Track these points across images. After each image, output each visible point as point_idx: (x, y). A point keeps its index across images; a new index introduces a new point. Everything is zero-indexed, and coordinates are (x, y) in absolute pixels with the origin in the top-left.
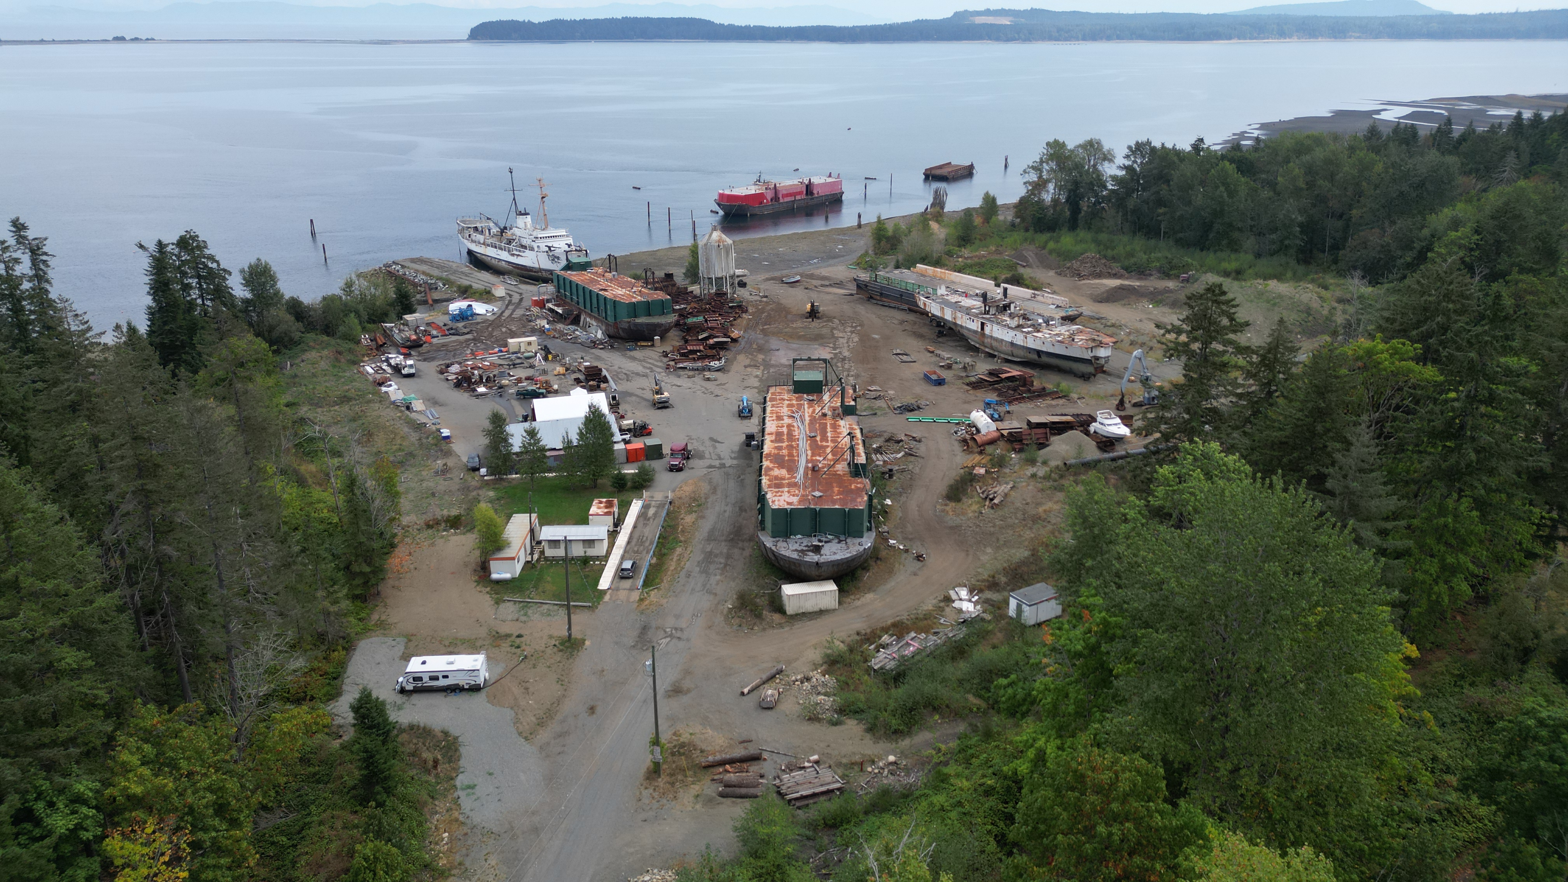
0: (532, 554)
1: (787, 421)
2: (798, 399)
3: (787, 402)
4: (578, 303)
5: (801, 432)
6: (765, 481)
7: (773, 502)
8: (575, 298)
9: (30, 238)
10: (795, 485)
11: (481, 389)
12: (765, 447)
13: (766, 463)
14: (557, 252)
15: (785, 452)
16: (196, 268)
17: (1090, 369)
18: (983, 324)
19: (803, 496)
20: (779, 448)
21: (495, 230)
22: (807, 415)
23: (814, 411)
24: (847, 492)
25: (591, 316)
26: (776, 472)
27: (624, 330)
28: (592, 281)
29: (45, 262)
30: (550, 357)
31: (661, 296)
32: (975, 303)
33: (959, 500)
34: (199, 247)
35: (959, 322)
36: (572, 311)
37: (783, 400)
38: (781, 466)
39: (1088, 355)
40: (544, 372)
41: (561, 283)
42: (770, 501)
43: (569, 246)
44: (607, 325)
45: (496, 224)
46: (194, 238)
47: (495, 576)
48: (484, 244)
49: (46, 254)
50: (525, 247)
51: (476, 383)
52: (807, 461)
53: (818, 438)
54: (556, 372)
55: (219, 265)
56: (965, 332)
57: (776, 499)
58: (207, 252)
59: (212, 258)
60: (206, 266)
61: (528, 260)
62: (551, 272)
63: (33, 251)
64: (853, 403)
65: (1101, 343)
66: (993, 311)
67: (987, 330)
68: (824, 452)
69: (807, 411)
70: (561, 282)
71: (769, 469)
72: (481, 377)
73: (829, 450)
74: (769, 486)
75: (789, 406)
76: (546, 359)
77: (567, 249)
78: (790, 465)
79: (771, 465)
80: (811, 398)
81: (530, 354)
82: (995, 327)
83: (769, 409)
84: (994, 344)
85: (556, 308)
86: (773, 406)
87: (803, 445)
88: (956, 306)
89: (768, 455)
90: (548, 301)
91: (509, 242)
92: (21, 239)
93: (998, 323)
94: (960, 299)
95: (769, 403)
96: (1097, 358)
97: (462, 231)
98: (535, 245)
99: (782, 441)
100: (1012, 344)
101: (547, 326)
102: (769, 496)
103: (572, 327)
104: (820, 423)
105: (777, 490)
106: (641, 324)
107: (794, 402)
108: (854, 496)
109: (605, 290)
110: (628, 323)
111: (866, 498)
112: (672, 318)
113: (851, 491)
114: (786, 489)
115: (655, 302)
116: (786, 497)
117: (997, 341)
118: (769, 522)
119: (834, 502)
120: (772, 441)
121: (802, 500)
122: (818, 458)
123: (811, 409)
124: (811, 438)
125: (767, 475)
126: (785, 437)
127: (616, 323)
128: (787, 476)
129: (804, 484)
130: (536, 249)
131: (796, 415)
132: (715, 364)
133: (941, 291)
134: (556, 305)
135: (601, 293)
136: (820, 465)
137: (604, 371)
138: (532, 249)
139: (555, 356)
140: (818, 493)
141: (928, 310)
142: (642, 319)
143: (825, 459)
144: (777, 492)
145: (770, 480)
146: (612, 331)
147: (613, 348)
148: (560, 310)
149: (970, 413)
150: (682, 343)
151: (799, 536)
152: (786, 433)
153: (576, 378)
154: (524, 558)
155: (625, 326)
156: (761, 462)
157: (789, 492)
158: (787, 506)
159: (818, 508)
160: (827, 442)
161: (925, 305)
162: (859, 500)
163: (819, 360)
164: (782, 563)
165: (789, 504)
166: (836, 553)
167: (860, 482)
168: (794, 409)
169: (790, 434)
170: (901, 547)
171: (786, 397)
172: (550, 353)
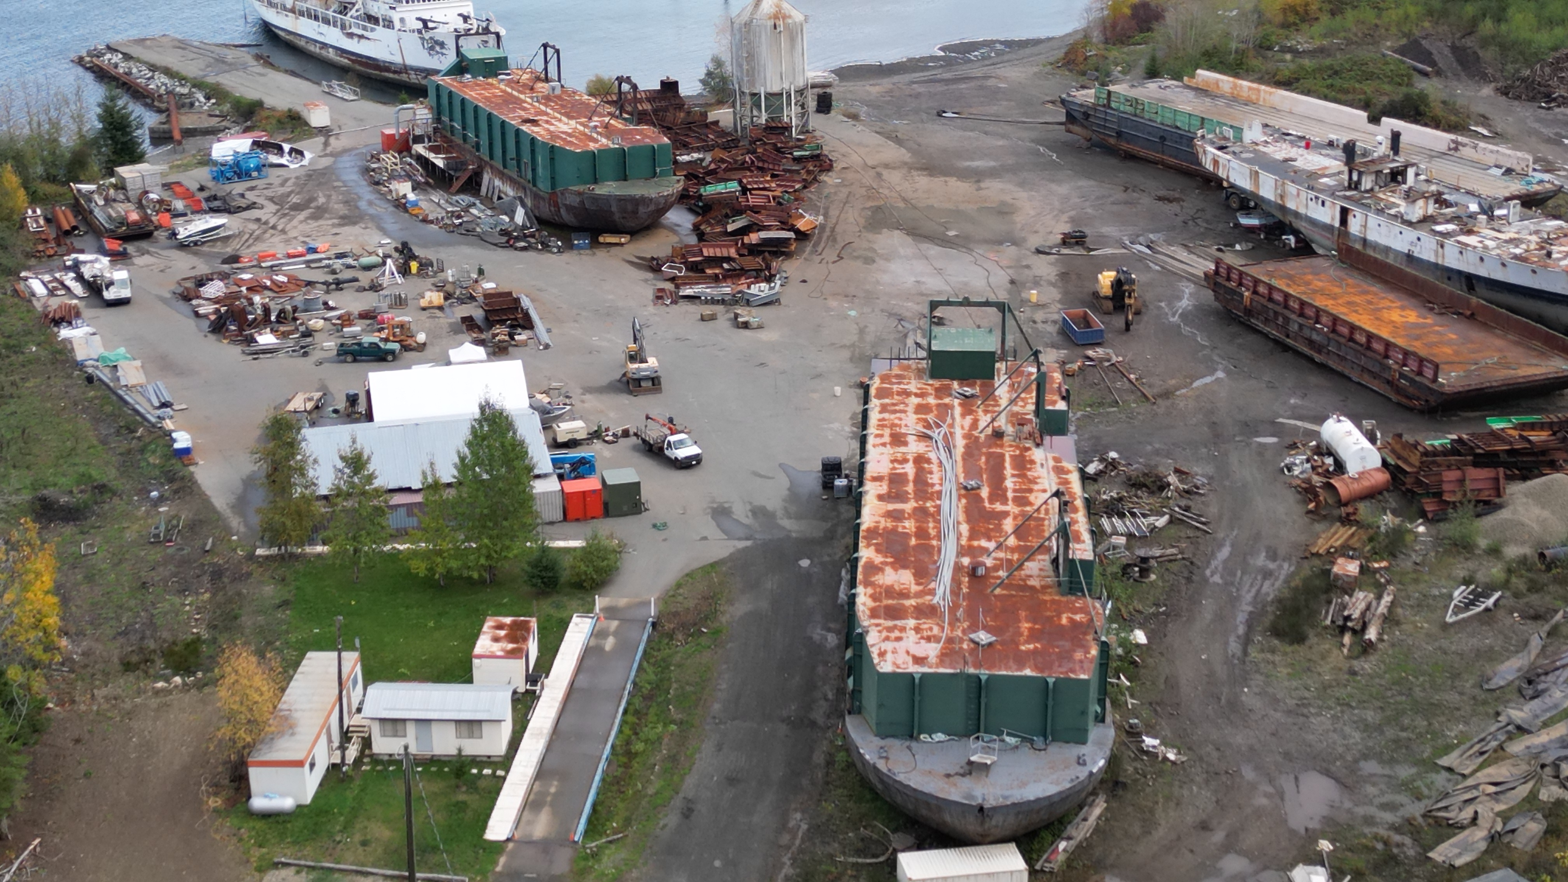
0: (343, 748)
1: (914, 447)
2: (940, 392)
3: (914, 401)
4: (477, 147)
5: (948, 474)
6: (863, 599)
7: (882, 654)
8: (471, 135)
10: (928, 612)
11: (266, 339)
12: (866, 512)
13: (866, 553)
14: (440, 32)
15: (909, 525)
18: (1344, 212)
19: (950, 640)
20: (896, 516)
22: (959, 433)
23: (975, 424)
24: (1048, 631)
25: (502, 176)
26: (890, 577)
27: (570, 208)
28: (508, 100)
30: (414, 266)
31: (649, 134)
32: (1327, 163)
33: (1299, 639)
35: (1291, 205)
36: (465, 164)
37: (907, 394)
38: (900, 563)
40: (399, 302)
41: (444, 104)
42: (874, 652)
43: (466, 18)
44: (537, 197)
47: (258, 803)
48: (293, 10)
50: (377, 21)
51: (254, 324)
52: (962, 551)
53: (985, 493)
54: (423, 303)
57: (888, 646)
61: (380, 46)
62: (425, 75)
64: (1061, 406)
66: (1367, 183)
67: (1355, 226)
68: (999, 528)
69: (960, 424)
70: (445, 101)
71: (873, 569)
72: (267, 310)
73: (1008, 525)
74: (874, 614)
75: (921, 409)
76: (404, 271)
77: (461, 26)
78: (922, 557)
79: (878, 559)
80: (969, 391)
81: (373, 259)
82: (1373, 219)
83: (874, 417)
85: (431, 156)
86: (884, 409)
87: (951, 509)
88: (1286, 169)
89: (873, 532)
90: (418, 139)
91: (344, 8)
93: (1380, 212)
94: (1293, 152)
95: (875, 403)
99: (901, 497)
100: (1410, 257)
101: (411, 196)
102: (872, 638)
103: (465, 199)
104: (989, 456)
105: (890, 623)
106: (607, 198)
107: (931, 400)
108: (1067, 645)
109: (534, 122)
110: (580, 194)
111: (1094, 652)
112: (674, 185)
113: (1061, 632)
114: (911, 623)
115: (636, 151)
116: (911, 643)
117: (1375, 246)
118: (870, 699)
119: (1021, 660)
120: (880, 498)
121: (948, 654)
122: (984, 543)
123: (969, 419)
124: (969, 493)
125: (867, 584)
126: (910, 488)
127: (553, 194)
128: (914, 588)
129: (953, 610)
130: (397, 25)
131: (935, 434)
132: (760, 289)
133: (1253, 133)
134: (432, 149)
135: (525, 128)
136: (989, 562)
137: (526, 302)
138: (389, 24)
139: (424, 265)
140: (983, 637)
141: (1222, 173)
142: (609, 188)
143: (999, 547)
144: (890, 629)
145: (874, 597)
146: (546, 211)
147: (546, 247)
148: (439, 161)
149: (1321, 419)
150: (693, 240)
151: (939, 737)
152: (911, 477)
153: (464, 320)
154: (323, 758)
155: (572, 200)
156: (856, 549)
157: (917, 630)
158: (913, 669)
159: (984, 673)
160: (1005, 501)
161: (1216, 162)
162: (1079, 655)
163: (987, 304)
164: (899, 799)
165: (919, 660)
166: (1023, 785)
167: (1083, 610)
168: (931, 418)
169: (921, 480)
170: (1171, 756)
171: (912, 387)
172: (414, 257)
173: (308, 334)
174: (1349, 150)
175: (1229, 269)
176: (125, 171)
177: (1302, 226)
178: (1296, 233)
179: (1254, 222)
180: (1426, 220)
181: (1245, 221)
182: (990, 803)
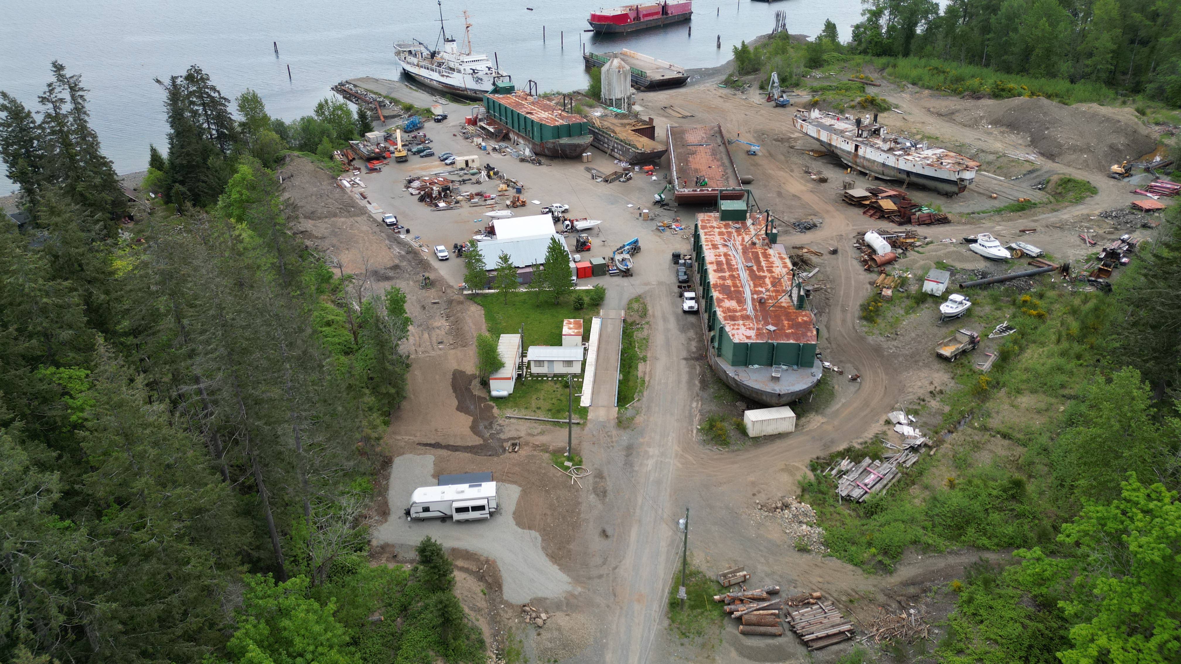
0: (520, 371)
1: (722, 250)
2: (726, 227)
3: (717, 230)
4: (507, 123)
5: (738, 261)
6: (719, 313)
7: (733, 335)
8: (503, 118)
9: (68, 76)
10: (746, 318)
11: (442, 205)
12: (710, 277)
13: (715, 294)
14: (480, 75)
15: (729, 282)
16: (201, 97)
17: (955, 189)
18: (857, 147)
19: (758, 329)
20: (723, 278)
21: (426, 53)
22: (737, 243)
23: (743, 239)
24: (795, 324)
25: (518, 135)
26: (728, 304)
27: (548, 149)
28: (517, 104)
29: (81, 96)
30: (492, 174)
31: (577, 118)
32: (847, 126)
33: (873, 321)
34: (202, 80)
35: (834, 143)
36: (502, 130)
37: (713, 227)
38: (730, 298)
39: (954, 177)
41: (491, 106)
42: (730, 334)
43: (489, 68)
44: (534, 144)
45: (426, 48)
46: (199, 71)
47: (495, 393)
48: (418, 65)
49: (81, 89)
50: (453, 70)
51: (436, 198)
52: (752, 293)
53: (755, 268)
54: (499, 189)
55: (220, 94)
56: (839, 152)
57: (734, 332)
58: (209, 83)
59: (213, 89)
60: (209, 96)
61: (456, 80)
62: (478, 93)
63: (71, 88)
64: (773, 231)
65: (967, 167)
66: (865, 134)
67: (861, 152)
68: (764, 283)
69: (738, 240)
70: (491, 104)
71: (720, 301)
72: (439, 192)
73: (768, 281)
74: (725, 319)
75: (721, 234)
76: (489, 175)
77: (489, 72)
78: (736, 295)
79: (721, 296)
80: (737, 225)
81: (475, 171)
82: (869, 149)
83: (703, 237)
84: (866, 163)
85: (487, 127)
86: (706, 234)
87: (744, 275)
88: (830, 129)
89: (716, 286)
90: (480, 120)
91: (440, 65)
92: (61, 78)
93: (872, 146)
94: (833, 122)
95: (701, 232)
96: (962, 180)
97: (398, 53)
98: (461, 68)
99: (723, 271)
100: (884, 165)
101: (483, 144)
102: (727, 329)
103: (504, 144)
104: (752, 252)
105: (733, 323)
106: (564, 145)
107: (723, 230)
108: (804, 330)
109: (532, 114)
110: (553, 143)
111: (814, 332)
112: (590, 138)
113: (800, 325)
114: (741, 322)
115: (574, 125)
116: (743, 329)
117: (869, 160)
118: (728, 352)
119: (788, 336)
120: (715, 271)
121: (759, 334)
122: (760, 289)
123: (740, 238)
124: (750, 269)
125: (719, 307)
126: (725, 266)
127: (542, 143)
128: (738, 308)
129: (756, 316)
130: (463, 71)
131: (728, 244)
133: (815, 114)
134: (488, 124)
135: (528, 116)
136: (765, 297)
138: (459, 71)
139: (496, 173)
140: (772, 328)
141: (804, 131)
142: (564, 141)
143: (767, 290)
144: (734, 325)
145: (723, 312)
146: (538, 149)
147: (540, 164)
148: (491, 129)
149: (864, 234)
151: (756, 366)
152: (724, 262)
154: (515, 376)
155: (550, 146)
156: (710, 292)
157: (744, 325)
158: (747, 341)
159: (775, 342)
160: (764, 271)
161: (801, 126)
162: (809, 334)
164: (743, 390)
165: (748, 337)
166: (792, 383)
167: (805, 315)
168: (725, 237)
169: (728, 263)
170: (836, 369)
171: (715, 224)
172: (491, 170)
174: (858, 121)
176: (368, 135)
180: (891, 150)
182: (782, 392)
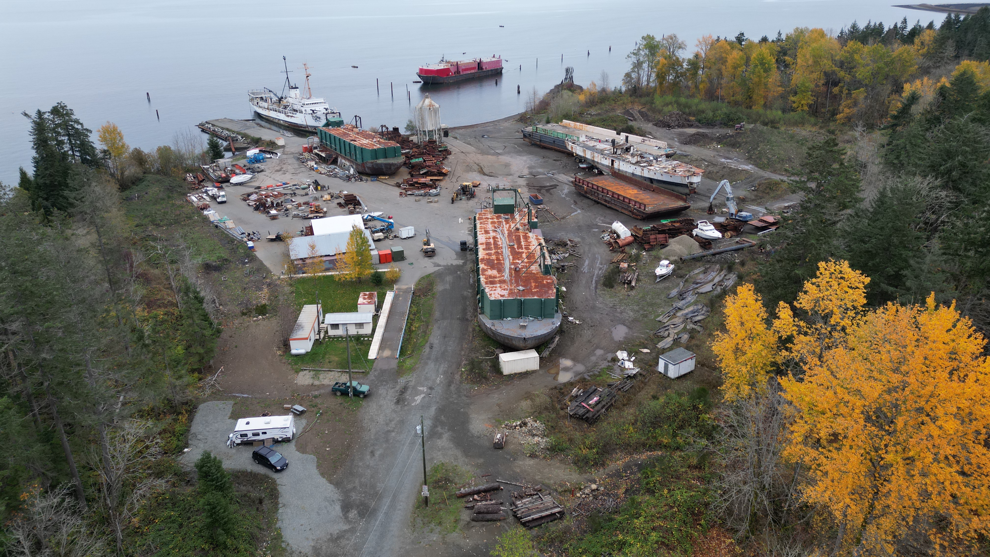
0: (319, 333)
1: (492, 234)
2: (498, 218)
3: (490, 220)
4: (336, 149)
5: (504, 242)
6: (482, 279)
7: (490, 295)
8: (333, 146)
10: (503, 282)
11: (273, 212)
12: (480, 254)
13: (481, 266)
14: (319, 114)
15: (494, 257)
16: (65, 129)
17: (687, 191)
18: (613, 162)
19: (511, 290)
20: (489, 255)
21: (275, 99)
22: (505, 229)
23: (510, 227)
24: (540, 285)
25: (345, 158)
26: (490, 272)
27: (368, 168)
28: (345, 134)
30: (319, 188)
31: (393, 144)
32: (606, 146)
33: (612, 287)
34: (67, 114)
35: (596, 160)
36: (332, 155)
37: (488, 218)
38: (492, 268)
39: (685, 182)
40: (316, 199)
42: (488, 294)
43: (326, 109)
44: (357, 164)
45: (276, 95)
46: (63, 107)
47: (294, 351)
48: (268, 109)
50: (296, 111)
51: (269, 207)
52: (511, 264)
53: (516, 247)
54: (324, 199)
55: (83, 127)
57: (492, 292)
58: (74, 117)
59: (77, 122)
60: (74, 127)
61: (298, 119)
62: (315, 128)
64: (536, 220)
65: (694, 173)
66: (619, 152)
67: (616, 165)
68: (521, 256)
69: (506, 227)
70: (323, 135)
71: (484, 270)
72: (272, 203)
73: (524, 256)
74: (486, 283)
75: (492, 223)
76: (316, 189)
77: (325, 112)
78: (498, 266)
79: (485, 267)
80: (507, 217)
81: (305, 186)
82: (622, 163)
83: (478, 226)
85: (320, 153)
86: (481, 223)
87: (506, 252)
88: (594, 149)
89: (483, 260)
90: (316, 148)
91: (285, 107)
93: (624, 161)
94: (595, 144)
95: (478, 222)
96: (691, 183)
97: (252, 100)
98: (303, 109)
99: (489, 249)
100: (633, 174)
101: (315, 166)
102: (487, 290)
103: (333, 166)
104: (516, 236)
105: (492, 286)
106: (381, 164)
107: (495, 220)
108: (547, 289)
109: (355, 141)
110: (372, 163)
111: (555, 291)
112: (401, 159)
113: (544, 286)
114: (498, 285)
115: (390, 149)
116: (499, 291)
117: (622, 171)
118: (487, 309)
119: (533, 294)
120: (484, 249)
121: (511, 293)
122: (517, 261)
123: (508, 225)
124: (512, 247)
125: (483, 275)
126: (492, 246)
127: (363, 164)
128: (498, 275)
129: (511, 281)
130: (304, 112)
131: (498, 230)
132: (433, 191)
133: (583, 139)
134: (320, 151)
135: (352, 142)
136: (520, 267)
137: (358, 198)
138: (302, 113)
139: (323, 187)
140: (521, 288)
141: (574, 151)
142: (381, 161)
143: (523, 262)
145: (486, 279)
146: (360, 169)
147: (361, 180)
148: (323, 155)
149: (611, 224)
150: (409, 177)
151: (510, 319)
152: (492, 243)
153: (338, 204)
154: (313, 337)
155: (369, 165)
156: (478, 265)
157: (500, 287)
158: (501, 298)
159: (523, 299)
160: (522, 249)
161: (572, 148)
162: (550, 292)
163: (510, 190)
164: (498, 338)
165: (502, 296)
166: (536, 331)
167: (550, 279)
168: (496, 225)
169: (495, 243)
170: (577, 322)
171: (489, 216)
172: (319, 185)
173: (287, 210)
174: (613, 142)
175: (580, 179)
176: (217, 161)
177: (599, 166)
178: (597, 169)
179: (585, 166)
180: (638, 162)
181: (581, 166)
182: (527, 337)
